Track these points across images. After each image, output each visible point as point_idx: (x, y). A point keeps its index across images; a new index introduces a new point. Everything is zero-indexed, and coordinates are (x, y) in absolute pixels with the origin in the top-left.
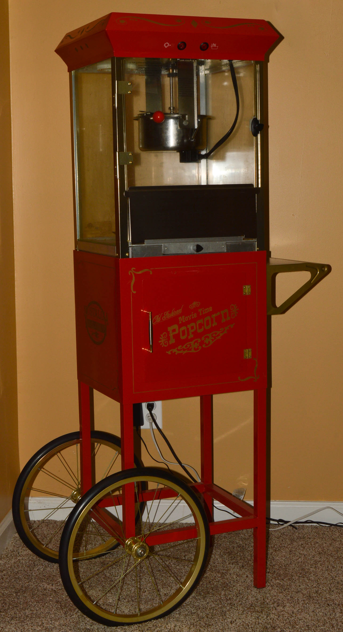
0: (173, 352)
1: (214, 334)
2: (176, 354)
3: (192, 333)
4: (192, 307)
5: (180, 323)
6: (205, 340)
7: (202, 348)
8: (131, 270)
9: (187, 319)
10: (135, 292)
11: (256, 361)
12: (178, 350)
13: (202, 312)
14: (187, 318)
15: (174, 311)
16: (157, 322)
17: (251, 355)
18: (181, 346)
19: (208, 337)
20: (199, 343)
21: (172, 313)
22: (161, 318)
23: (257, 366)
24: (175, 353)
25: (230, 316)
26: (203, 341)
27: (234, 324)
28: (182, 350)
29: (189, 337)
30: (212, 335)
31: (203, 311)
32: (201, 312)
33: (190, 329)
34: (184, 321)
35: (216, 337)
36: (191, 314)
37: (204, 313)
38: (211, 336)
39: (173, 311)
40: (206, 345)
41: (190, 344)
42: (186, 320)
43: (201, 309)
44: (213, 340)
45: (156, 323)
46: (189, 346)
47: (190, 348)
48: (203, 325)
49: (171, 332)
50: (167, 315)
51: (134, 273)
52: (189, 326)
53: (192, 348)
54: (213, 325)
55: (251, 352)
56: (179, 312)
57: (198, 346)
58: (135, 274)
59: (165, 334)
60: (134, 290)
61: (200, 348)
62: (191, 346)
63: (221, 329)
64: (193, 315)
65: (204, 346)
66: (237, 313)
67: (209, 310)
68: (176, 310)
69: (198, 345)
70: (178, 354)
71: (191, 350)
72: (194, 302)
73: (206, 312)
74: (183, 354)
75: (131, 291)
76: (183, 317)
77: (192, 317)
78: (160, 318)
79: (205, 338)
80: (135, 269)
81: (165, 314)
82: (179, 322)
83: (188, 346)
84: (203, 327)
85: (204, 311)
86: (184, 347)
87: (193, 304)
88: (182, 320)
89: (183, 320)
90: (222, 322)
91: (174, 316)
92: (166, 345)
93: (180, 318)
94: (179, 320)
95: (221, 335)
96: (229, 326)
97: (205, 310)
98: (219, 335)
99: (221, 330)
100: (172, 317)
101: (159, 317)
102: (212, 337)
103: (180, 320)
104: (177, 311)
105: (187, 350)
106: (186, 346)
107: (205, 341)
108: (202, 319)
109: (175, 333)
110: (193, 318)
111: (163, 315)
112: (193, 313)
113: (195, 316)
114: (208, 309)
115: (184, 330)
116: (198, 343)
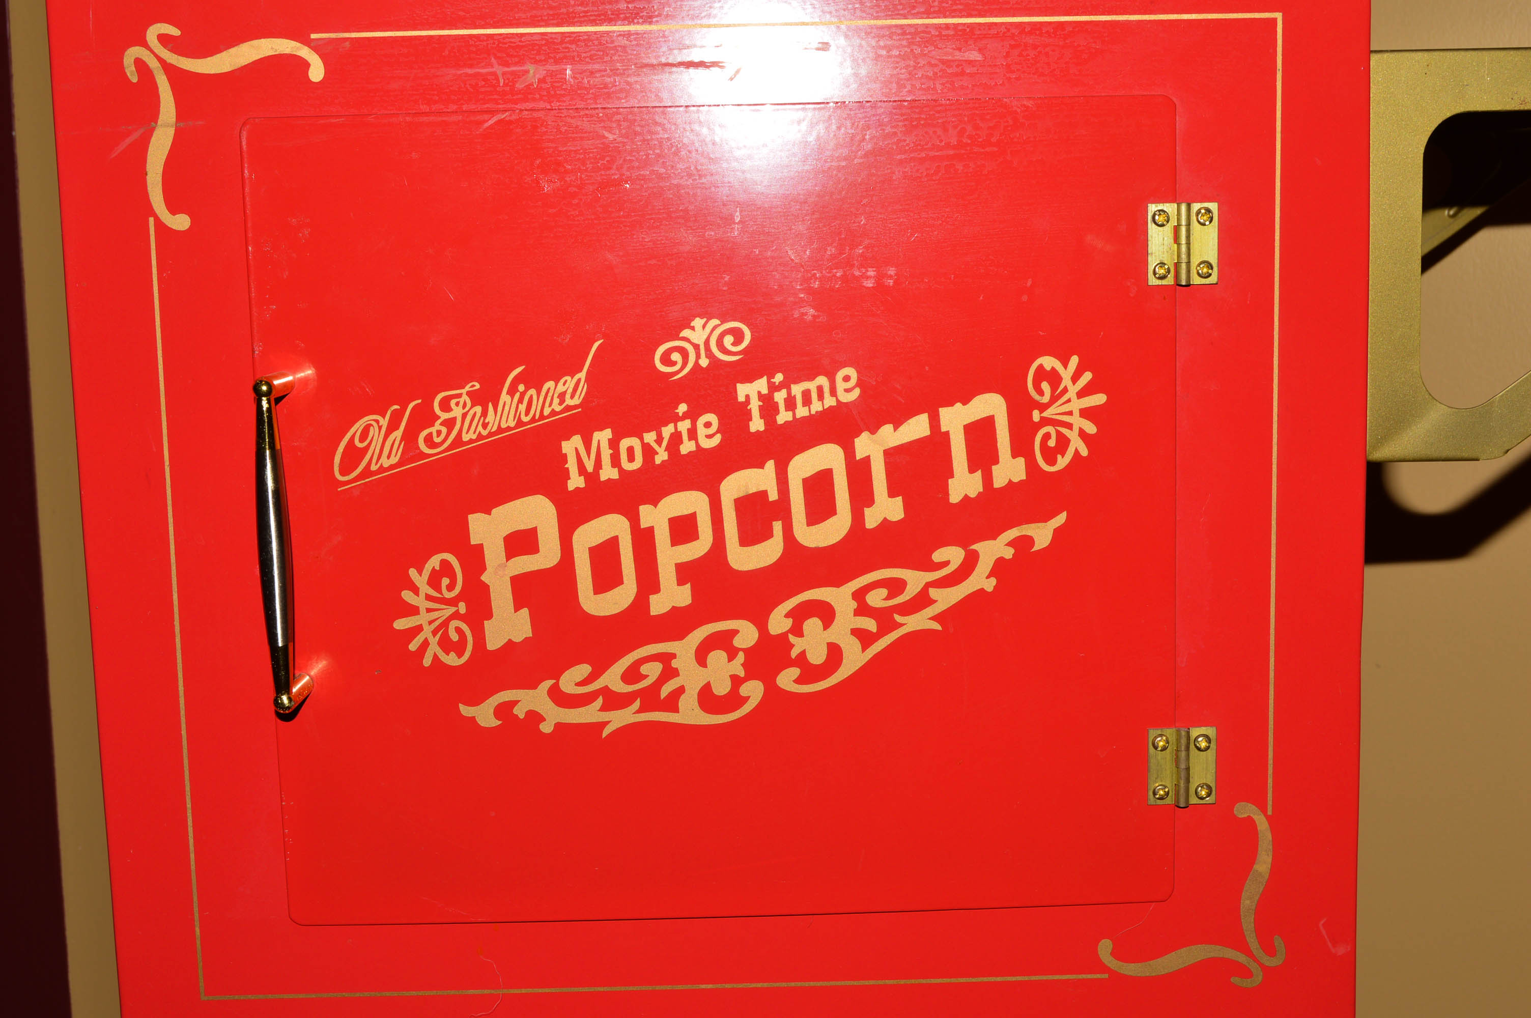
0: (520, 711)
1: (884, 592)
2: (546, 728)
3: (684, 572)
4: (676, 356)
5: (576, 482)
6: (797, 630)
7: (772, 691)
8: (145, 45)
9: (631, 458)
10: (181, 222)
11: (1262, 824)
12: (560, 698)
13: (769, 408)
14: (631, 450)
15: (521, 388)
16: (374, 468)
17: (1211, 780)
18: (583, 670)
19: (826, 613)
20: (741, 657)
21: (504, 397)
22: (410, 438)
23: (1263, 864)
24: (535, 717)
25: (1021, 447)
26: (782, 642)
27: (1061, 519)
28: (600, 701)
29: (659, 605)
30: (859, 595)
31: (780, 397)
32: (755, 406)
33: (662, 536)
34: (608, 473)
35: (898, 618)
36: (676, 419)
37: (784, 417)
38: (854, 605)
39: (512, 392)
40: (810, 673)
41: (666, 659)
42: (628, 466)
43: (761, 385)
44: (865, 638)
45: (367, 472)
46: (653, 671)
47: (666, 690)
48: (782, 509)
49: (494, 553)
50: (457, 412)
51: (168, 68)
52: (649, 515)
53: (681, 690)
54: (872, 517)
55: (1211, 755)
56: (562, 396)
57: (737, 681)
58: (173, 73)
59: (445, 563)
60: (173, 209)
61: (754, 691)
62: (669, 673)
63: (938, 556)
64: (684, 426)
65: (787, 679)
66: (1091, 428)
67: (833, 392)
68: (534, 380)
69: (737, 667)
70: (560, 727)
71: (671, 703)
72: (698, 322)
73: (802, 412)
74: (606, 732)
75: (152, 213)
76: (603, 437)
77: (676, 438)
78: (398, 434)
79: (799, 615)
80: (175, 32)
81: (445, 406)
82: (566, 475)
83: (644, 669)
84: (777, 526)
85: (790, 404)
86: (612, 678)
87: (686, 333)
88: (590, 467)
89: (598, 464)
90: (955, 497)
91: (520, 423)
92: (460, 655)
93: (571, 446)
94: (564, 458)
95: (946, 598)
96: (1013, 533)
97: (797, 390)
98: (922, 601)
99: (946, 563)
100: (500, 430)
101: (393, 426)
102: (863, 609)
103: (572, 465)
104: (550, 384)
105: (637, 704)
106: (632, 675)
107: (798, 645)
108: (770, 465)
109: (525, 564)
110: (687, 447)
111: (424, 417)
112: (685, 416)
113: (702, 431)
114: (822, 380)
115: (612, 544)
116: (732, 654)
